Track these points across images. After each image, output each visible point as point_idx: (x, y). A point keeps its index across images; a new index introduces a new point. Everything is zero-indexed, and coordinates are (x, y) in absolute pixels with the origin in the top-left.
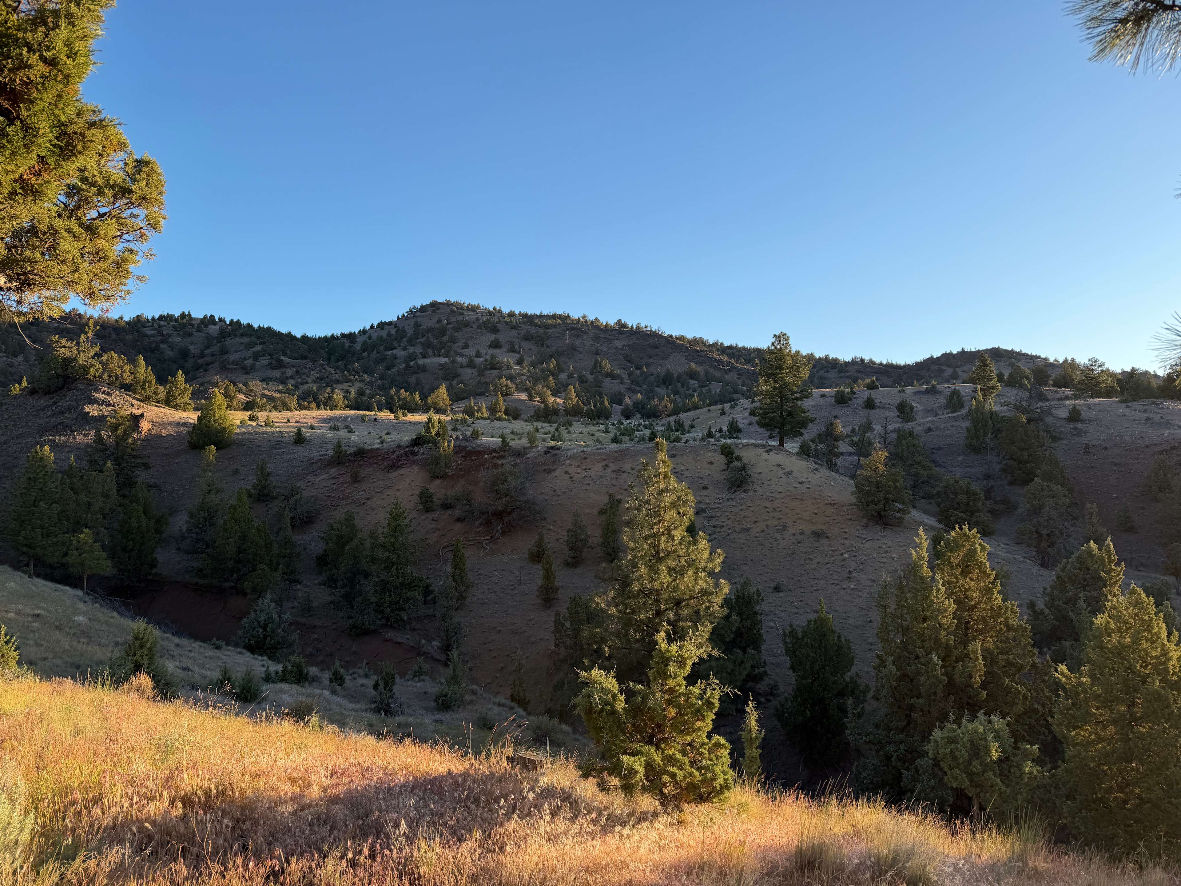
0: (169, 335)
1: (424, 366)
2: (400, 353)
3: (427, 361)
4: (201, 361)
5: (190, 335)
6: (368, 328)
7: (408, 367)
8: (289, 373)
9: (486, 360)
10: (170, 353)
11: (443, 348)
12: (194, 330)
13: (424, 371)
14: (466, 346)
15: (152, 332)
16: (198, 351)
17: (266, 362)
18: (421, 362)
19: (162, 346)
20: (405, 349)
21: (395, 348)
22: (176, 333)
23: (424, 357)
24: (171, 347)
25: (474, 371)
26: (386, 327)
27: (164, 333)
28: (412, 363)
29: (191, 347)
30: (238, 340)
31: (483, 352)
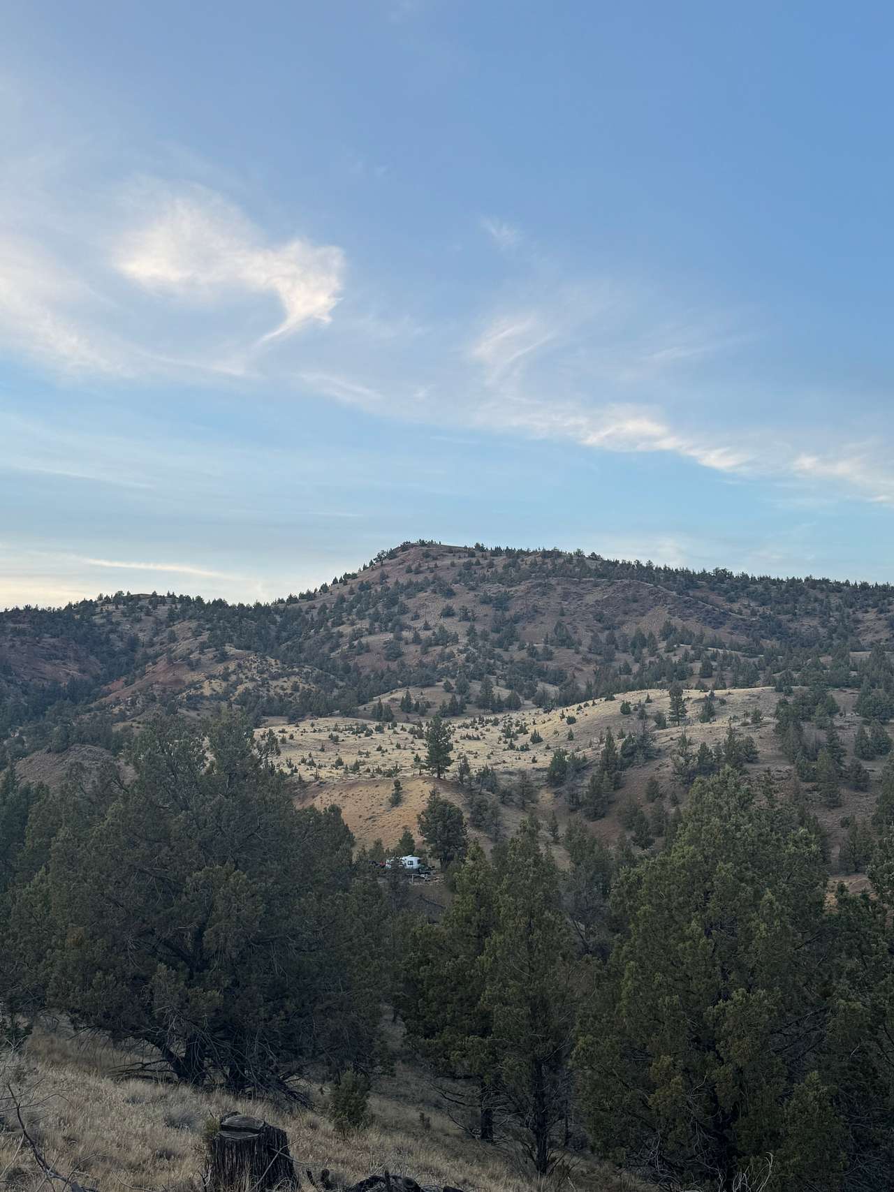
0: (118, 624)
1: (368, 645)
2: (346, 629)
3: (371, 639)
4: (150, 651)
5: (139, 620)
6: (329, 583)
7: (352, 647)
8: (232, 666)
9: (434, 634)
10: (120, 644)
11: (390, 620)
12: (142, 614)
13: (368, 651)
14: (416, 617)
15: (102, 621)
16: (147, 639)
17: (211, 656)
18: (364, 640)
19: (112, 636)
20: (353, 624)
21: (343, 623)
22: (125, 619)
23: (370, 634)
24: (121, 638)
25: (419, 648)
26: (349, 581)
27: (114, 620)
28: (356, 643)
29: (141, 635)
30: (186, 624)
31: (432, 623)
